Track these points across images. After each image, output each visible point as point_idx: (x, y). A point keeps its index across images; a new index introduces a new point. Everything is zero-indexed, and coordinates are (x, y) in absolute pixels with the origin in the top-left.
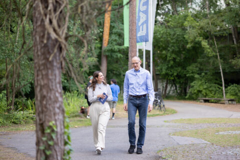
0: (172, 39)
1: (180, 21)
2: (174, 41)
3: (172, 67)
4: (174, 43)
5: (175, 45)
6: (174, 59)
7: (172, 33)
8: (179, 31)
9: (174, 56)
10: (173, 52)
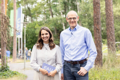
0: (30, 33)
1: (34, 25)
2: (31, 33)
3: (30, 44)
4: (31, 34)
5: (31, 35)
6: (31, 41)
7: (30, 30)
8: (33, 30)
9: (31, 40)
10: (31, 38)
